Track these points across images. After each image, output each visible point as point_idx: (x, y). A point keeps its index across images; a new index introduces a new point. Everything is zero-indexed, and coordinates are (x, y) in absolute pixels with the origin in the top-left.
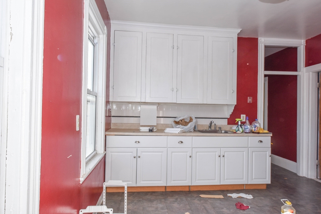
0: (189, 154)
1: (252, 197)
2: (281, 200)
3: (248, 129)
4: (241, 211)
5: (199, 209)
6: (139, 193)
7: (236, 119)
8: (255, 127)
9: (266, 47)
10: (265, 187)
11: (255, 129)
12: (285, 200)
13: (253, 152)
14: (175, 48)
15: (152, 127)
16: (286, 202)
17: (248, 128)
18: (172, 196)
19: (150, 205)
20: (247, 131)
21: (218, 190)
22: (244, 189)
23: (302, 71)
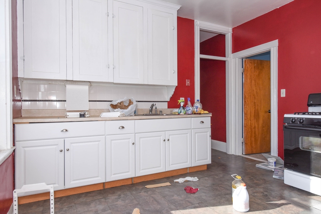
0: (131, 141)
1: (198, 179)
2: (232, 175)
3: (190, 111)
4: (192, 195)
5: (149, 201)
6: (68, 197)
7: (178, 101)
8: (197, 108)
9: (201, 31)
10: (205, 168)
11: (197, 110)
12: (235, 175)
13: (195, 133)
14: (111, 16)
15: (83, 112)
16: (236, 177)
17: (190, 109)
18: (114, 193)
19: (86, 210)
20: (190, 112)
21: (163, 177)
22: (188, 173)
23: (230, 57)
